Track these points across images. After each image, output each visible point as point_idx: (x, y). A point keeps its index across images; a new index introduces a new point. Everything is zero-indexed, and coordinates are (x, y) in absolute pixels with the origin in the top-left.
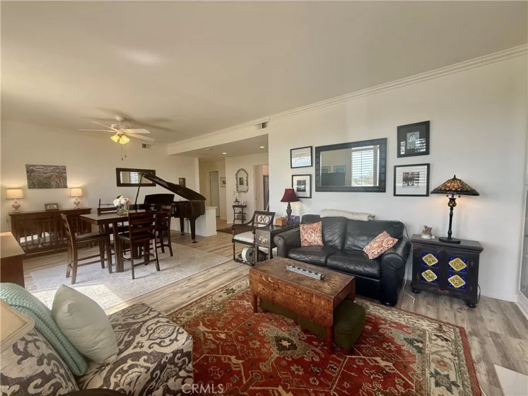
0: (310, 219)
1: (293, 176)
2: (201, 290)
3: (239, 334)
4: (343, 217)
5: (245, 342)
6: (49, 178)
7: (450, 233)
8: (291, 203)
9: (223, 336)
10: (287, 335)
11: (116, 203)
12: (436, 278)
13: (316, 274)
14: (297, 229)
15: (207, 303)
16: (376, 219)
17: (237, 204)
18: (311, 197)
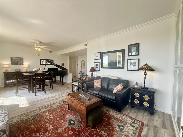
0: (98, 78)
1: (94, 62)
2: (55, 101)
3: (58, 117)
4: (108, 78)
5: (58, 121)
6: (18, 61)
7: (145, 85)
8: (93, 72)
9: (52, 118)
10: (74, 119)
11: (34, 70)
12: (139, 102)
13: (87, 97)
14: (93, 82)
15: (54, 106)
16: (121, 79)
17: (81, 72)
18: (100, 70)
